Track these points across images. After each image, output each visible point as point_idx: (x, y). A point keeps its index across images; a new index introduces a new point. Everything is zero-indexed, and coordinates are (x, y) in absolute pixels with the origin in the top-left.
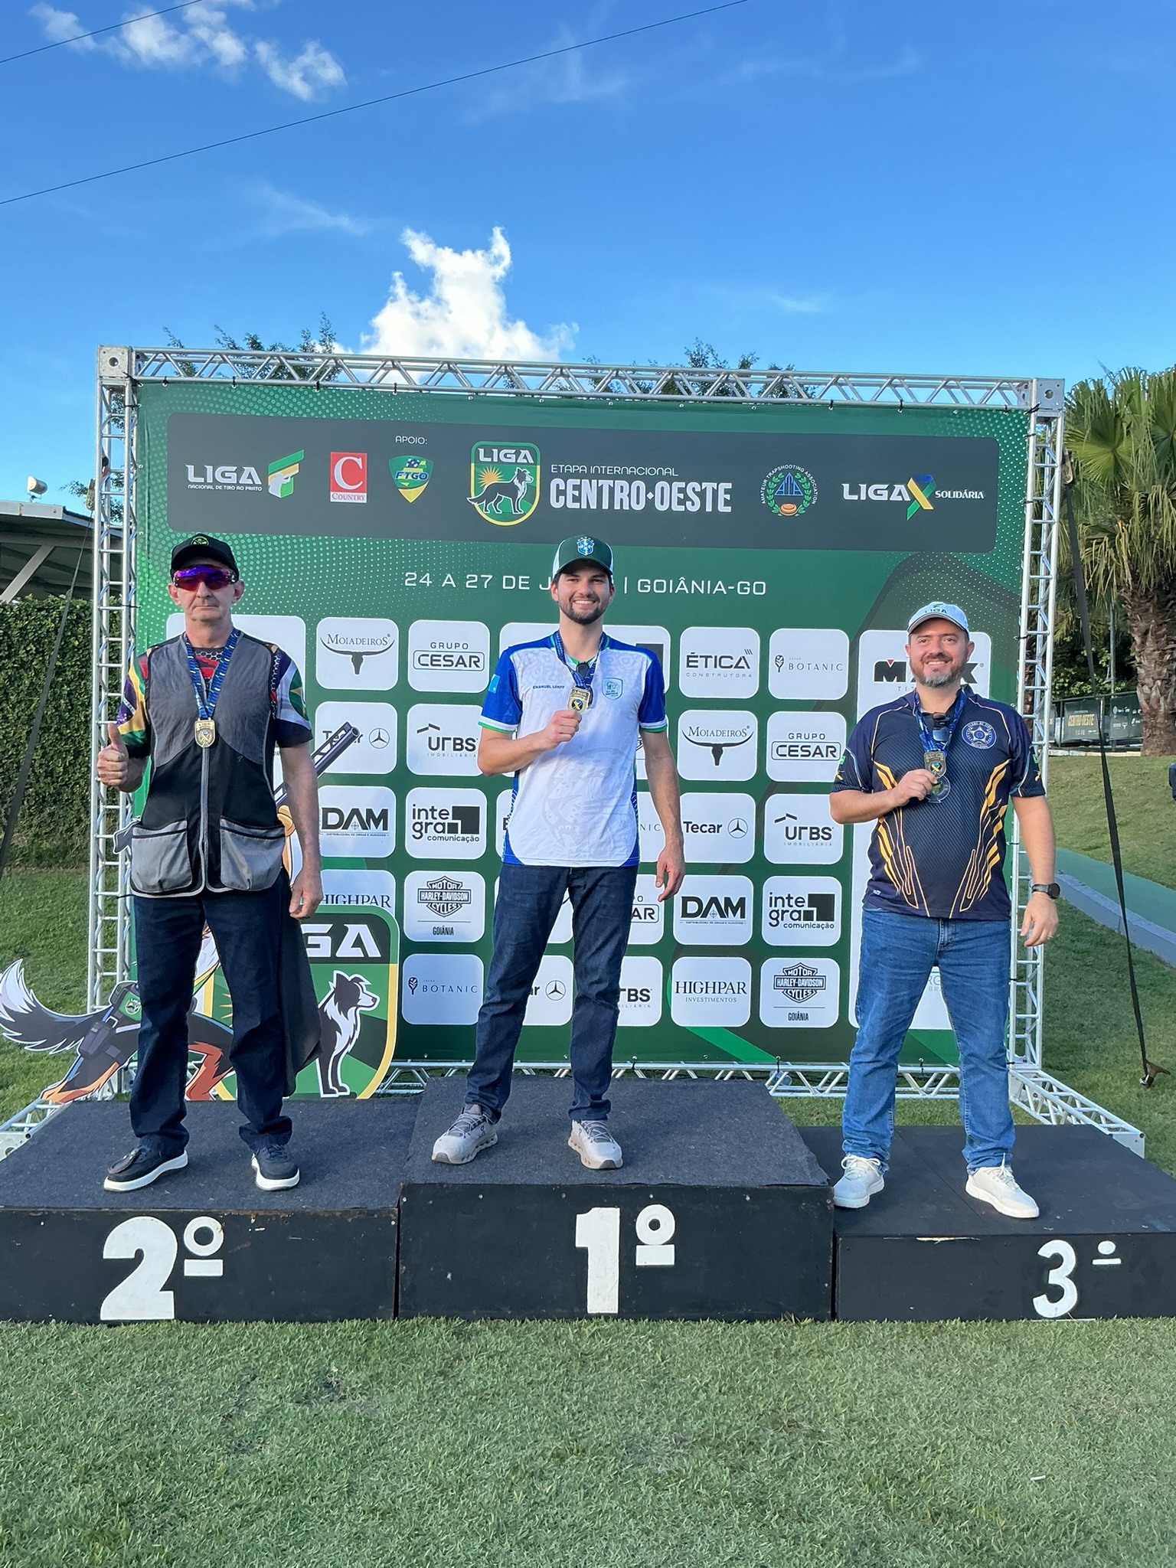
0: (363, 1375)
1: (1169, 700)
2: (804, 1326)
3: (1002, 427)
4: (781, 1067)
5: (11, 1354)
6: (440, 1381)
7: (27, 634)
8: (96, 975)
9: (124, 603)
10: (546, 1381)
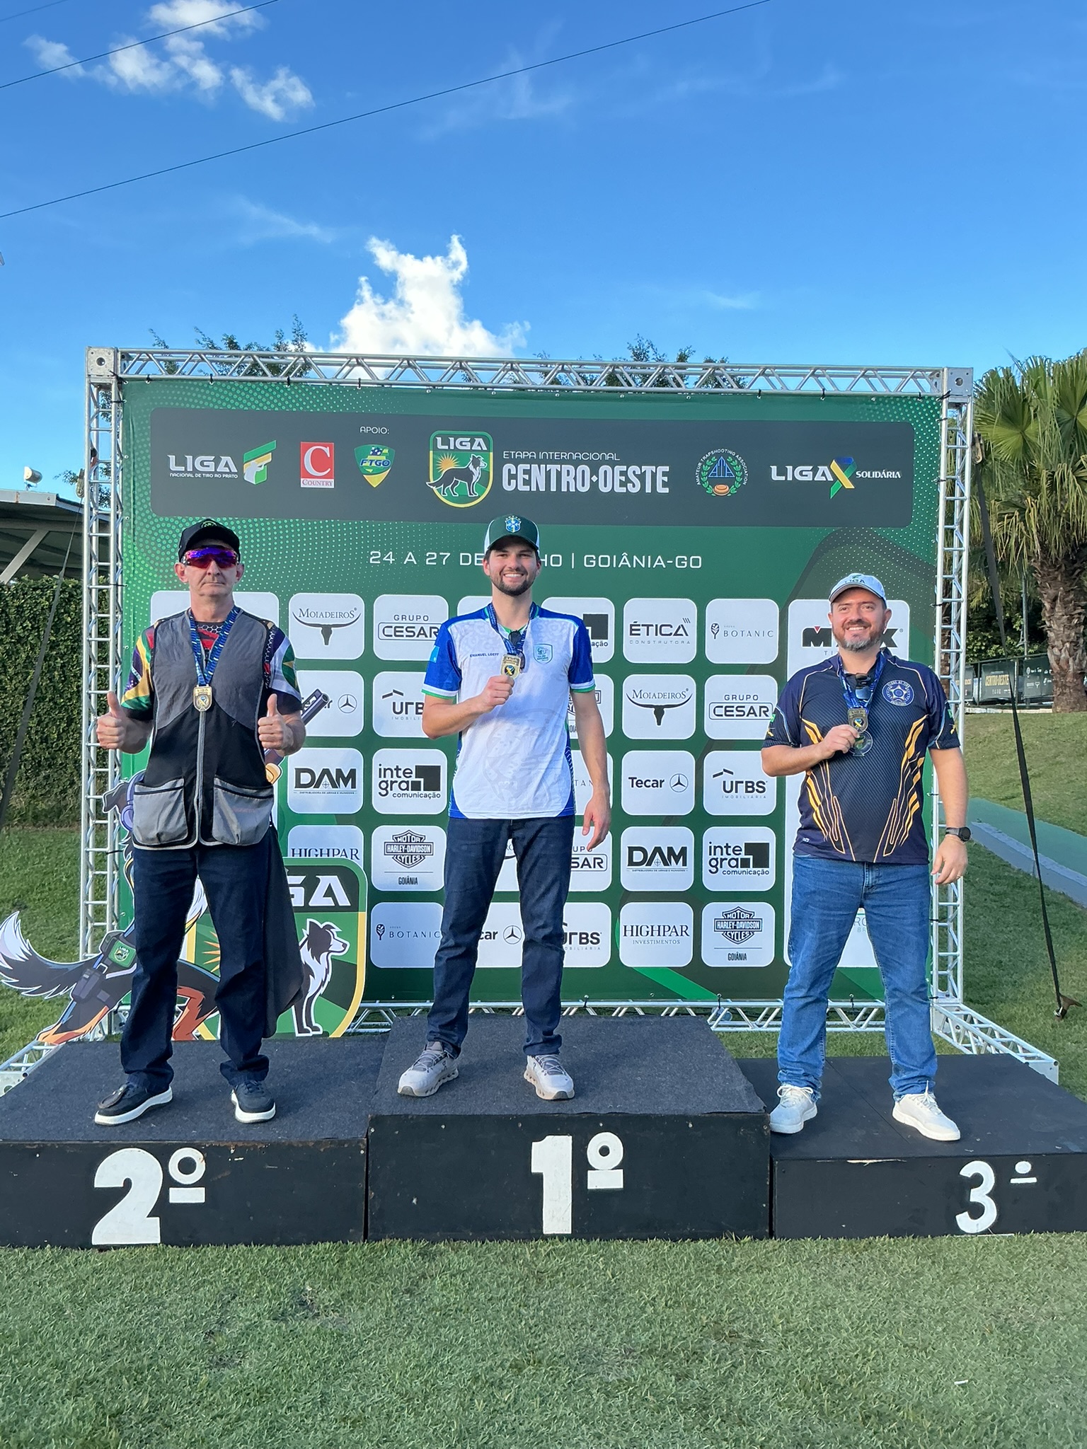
0: (336, 1294)
1: (1077, 661)
2: (744, 1244)
3: (917, 413)
4: (721, 1004)
5: (9, 1277)
6: (407, 1298)
7: (23, 611)
8: (87, 925)
9: (112, 582)
10: (504, 1297)
